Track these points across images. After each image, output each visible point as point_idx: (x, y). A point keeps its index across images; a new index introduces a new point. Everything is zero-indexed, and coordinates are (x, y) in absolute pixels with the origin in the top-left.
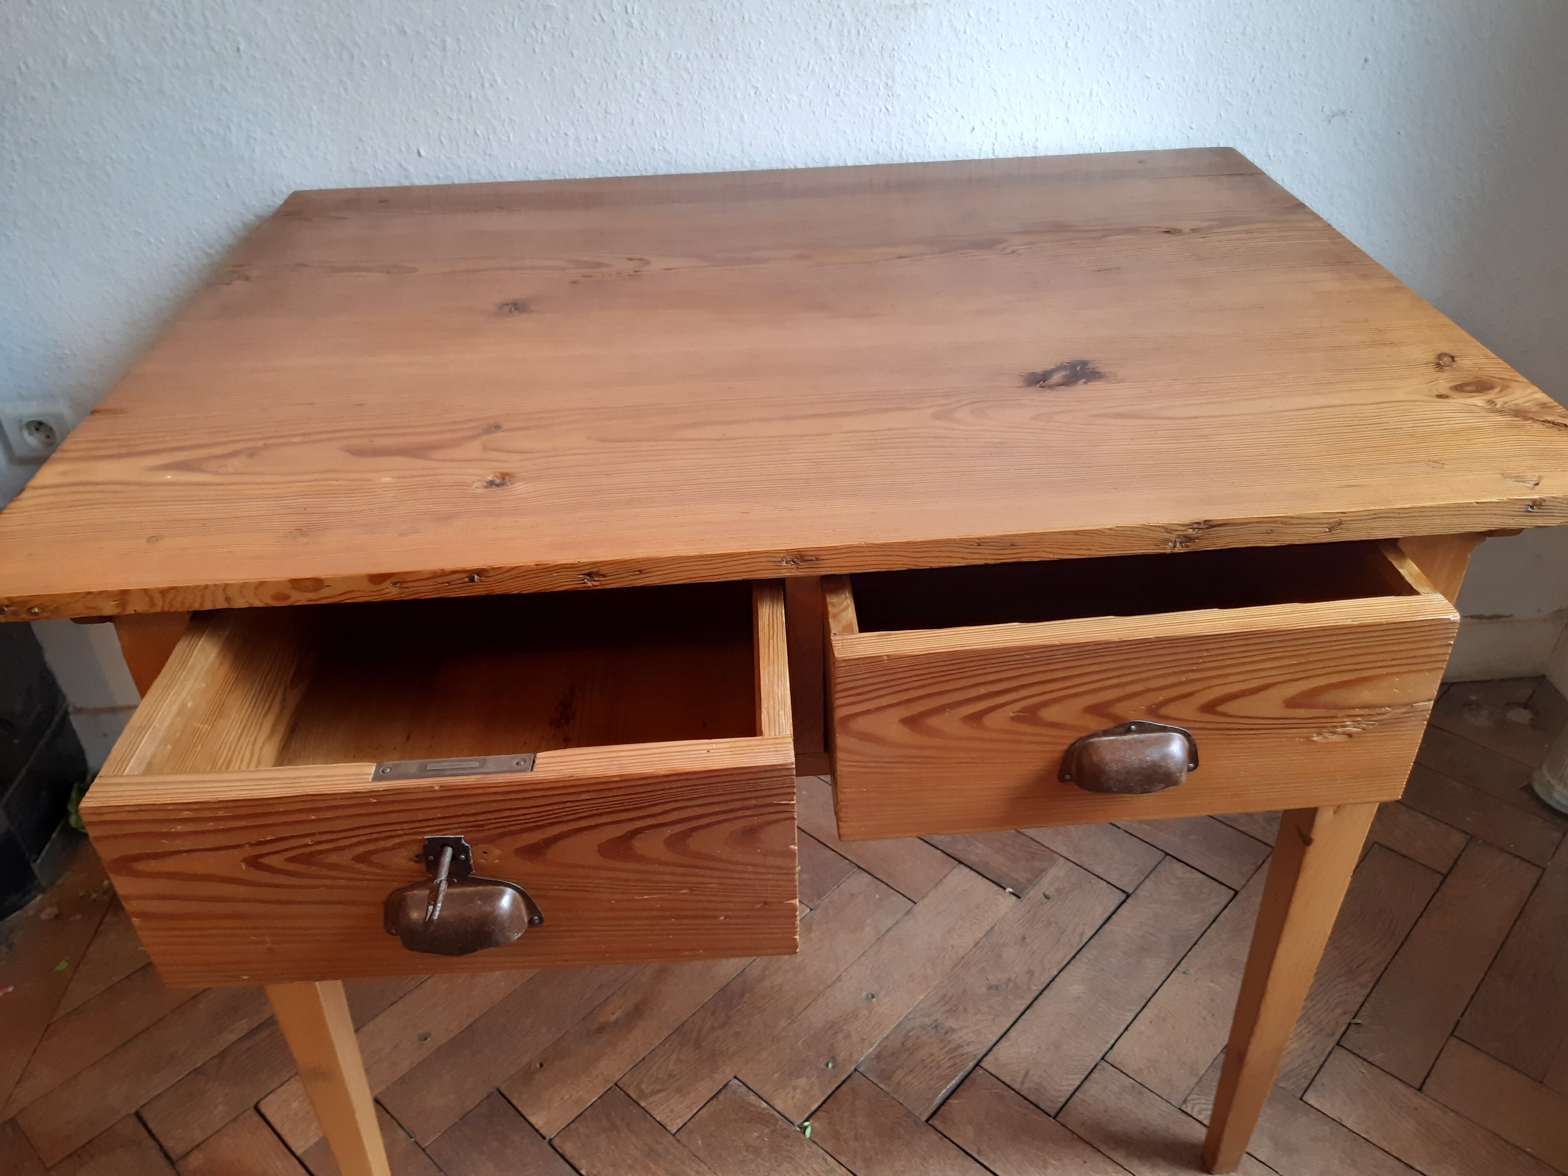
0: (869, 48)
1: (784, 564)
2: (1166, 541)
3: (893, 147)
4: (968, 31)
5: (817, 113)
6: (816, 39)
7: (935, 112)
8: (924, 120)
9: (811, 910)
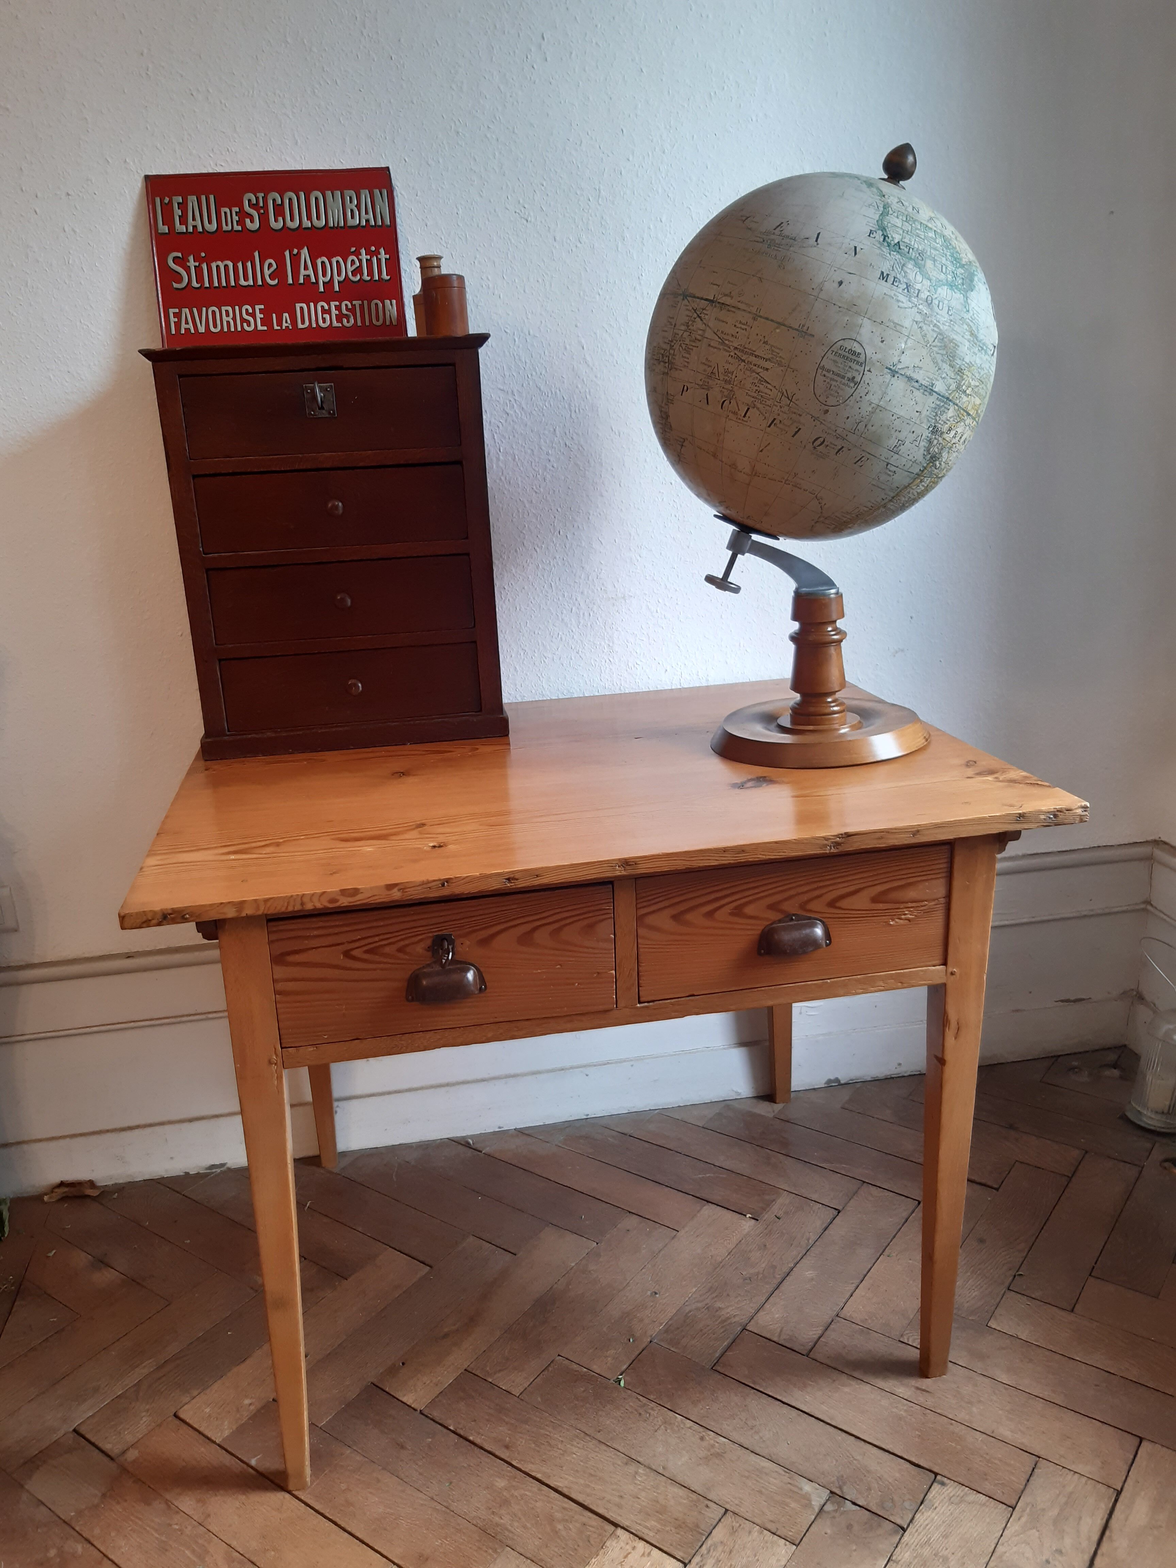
0: (597, 623)
1: (617, 868)
2: (826, 846)
3: (615, 684)
4: (659, 611)
5: (564, 665)
6: (562, 619)
9: (597, 1244)
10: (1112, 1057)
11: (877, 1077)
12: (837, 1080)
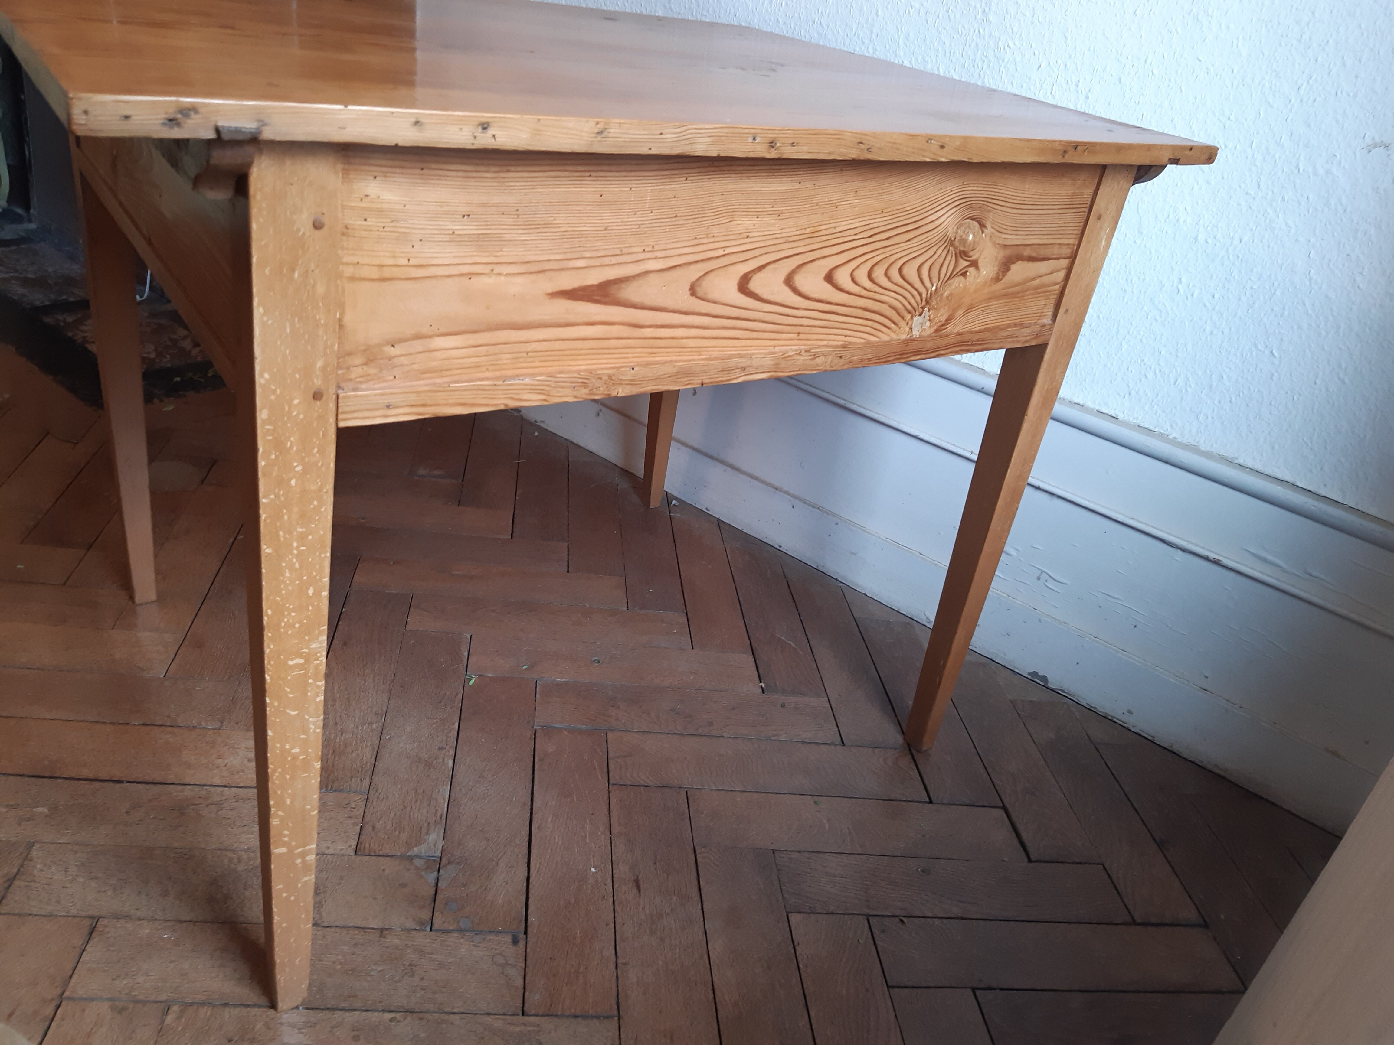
7: (1014, 44)
9: (628, 609)
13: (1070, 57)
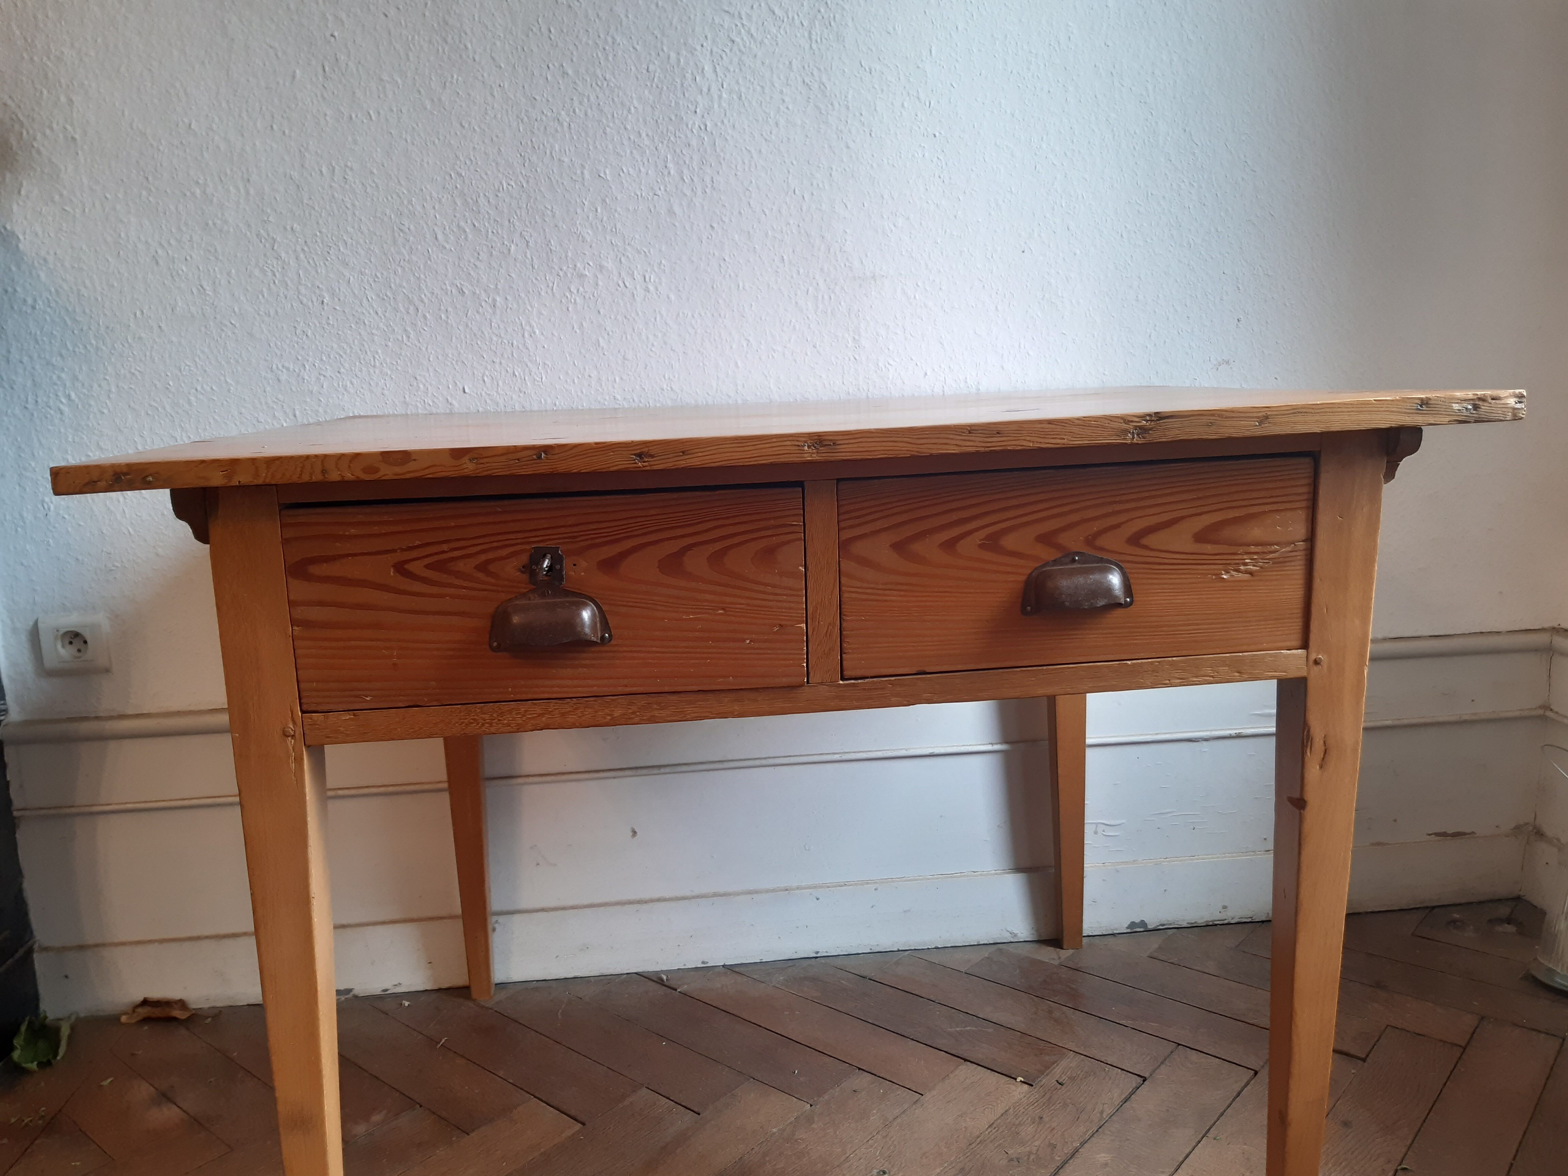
0: (839, 310)
1: (806, 448)
3: (861, 389)
5: (798, 361)
6: (796, 303)
7: (894, 361)
8: (885, 367)
9: (811, 1106)
10: (1504, 911)
11: (1195, 923)
12: (1143, 923)
13: (951, 359)
